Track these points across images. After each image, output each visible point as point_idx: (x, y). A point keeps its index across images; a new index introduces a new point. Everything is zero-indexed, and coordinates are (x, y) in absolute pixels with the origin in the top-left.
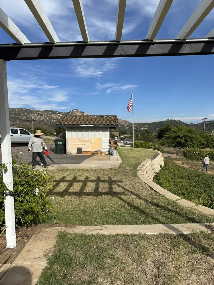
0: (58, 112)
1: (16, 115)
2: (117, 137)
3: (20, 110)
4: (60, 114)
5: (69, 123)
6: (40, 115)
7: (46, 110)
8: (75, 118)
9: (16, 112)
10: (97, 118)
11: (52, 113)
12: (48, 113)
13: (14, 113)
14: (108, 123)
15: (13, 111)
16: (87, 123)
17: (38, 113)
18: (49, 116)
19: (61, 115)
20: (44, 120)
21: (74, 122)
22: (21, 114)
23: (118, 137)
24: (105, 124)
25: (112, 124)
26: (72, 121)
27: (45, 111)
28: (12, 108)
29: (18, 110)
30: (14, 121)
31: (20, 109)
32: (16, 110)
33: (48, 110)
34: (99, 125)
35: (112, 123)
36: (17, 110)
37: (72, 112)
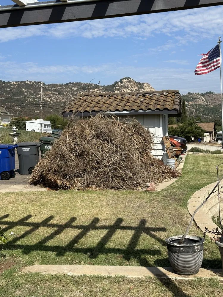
0: (91, 85)
1: (15, 94)
2: (208, 134)
3: (22, 84)
4: (96, 90)
5: (86, 109)
6: (57, 93)
7: (70, 83)
8: (99, 98)
9: (14, 88)
10: (141, 97)
11: (80, 89)
12: (73, 88)
13: (11, 90)
14: (158, 107)
15: (8, 86)
16: (119, 108)
17: (55, 88)
18: (76, 95)
19: (98, 91)
20: (65, 102)
21: (95, 106)
22: (23, 92)
23: (211, 133)
24: (152, 109)
25: (166, 109)
26: (91, 105)
27: (67, 84)
28: (6, 81)
29: (19, 84)
30: (10, 106)
31: (22, 82)
32: (13, 85)
33: (72, 83)
34: (141, 111)
35: (167, 106)
36: (15, 84)
37: (119, 83)
